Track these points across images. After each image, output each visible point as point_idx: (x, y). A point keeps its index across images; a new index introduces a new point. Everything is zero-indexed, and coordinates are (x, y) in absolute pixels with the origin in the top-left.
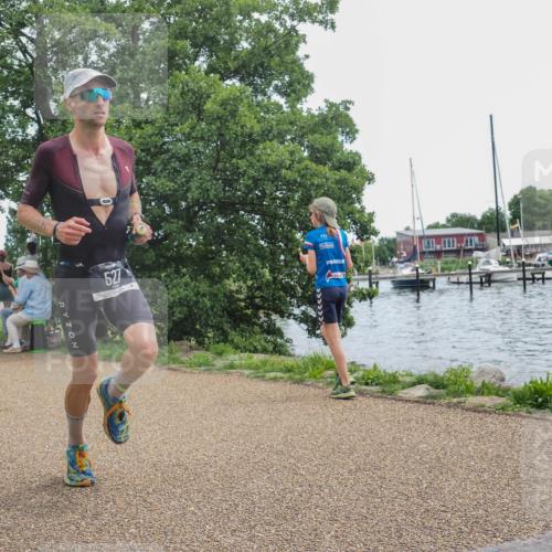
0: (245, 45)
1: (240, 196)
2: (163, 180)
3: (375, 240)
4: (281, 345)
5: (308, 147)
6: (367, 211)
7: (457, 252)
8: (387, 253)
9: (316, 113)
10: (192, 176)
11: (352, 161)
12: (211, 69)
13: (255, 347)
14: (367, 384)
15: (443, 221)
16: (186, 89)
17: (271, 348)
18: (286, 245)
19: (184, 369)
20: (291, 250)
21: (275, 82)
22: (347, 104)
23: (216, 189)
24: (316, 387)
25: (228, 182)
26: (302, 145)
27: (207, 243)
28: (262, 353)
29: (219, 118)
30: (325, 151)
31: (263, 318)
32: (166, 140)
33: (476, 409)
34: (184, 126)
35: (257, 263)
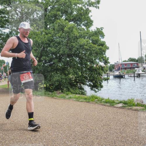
0: (75, 13)
1: (73, 53)
3: (109, 65)
4: (84, 92)
5: (91, 40)
6: (107, 57)
7: (131, 68)
8: (112, 68)
9: (94, 31)
10: (61, 47)
11: (103, 44)
12: (66, 19)
14: (106, 103)
15: (127, 60)
16: (59, 24)
17: (81, 93)
18: (85, 66)
19: (58, 98)
20: (87, 67)
21: (83, 23)
22: (102, 28)
23: (67, 51)
24: (92, 103)
25: (70, 49)
26: (90, 39)
27: (64, 65)
28: (78, 94)
29: (68, 32)
30: (96, 41)
31: (79, 85)
32: (54, 38)
33: (136, 110)
34: (59, 34)
35: (77, 70)
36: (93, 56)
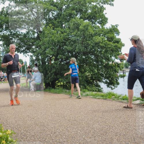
0: (90, 11)
1: (89, 51)
2: (69, 47)
3: (125, 62)
4: (100, 90)
5: (106, 37)
6: (123, 54)
8: (128, 65)
9: (109, 28)
10: (76, 46)
11: (118, 41)
12: (81, 18)
13: (93, 90)
14: (123, 100)
16: (75, 23)
17: (97, 90)
18: (101, 63)
19: (75, 96)
20: (102, 65)
21: (98, 20)
22: (117, 26)
23: (82, 49)
24: (110, 100)
25: (86, 47)
26: (105, 37)
27: (80, 63)
28: (95, 91)
29: (83, 30)
30: (111, 38)
32: (70, 36)
34: (74, 33)
35: (93, 68)
36: (108, 53)
